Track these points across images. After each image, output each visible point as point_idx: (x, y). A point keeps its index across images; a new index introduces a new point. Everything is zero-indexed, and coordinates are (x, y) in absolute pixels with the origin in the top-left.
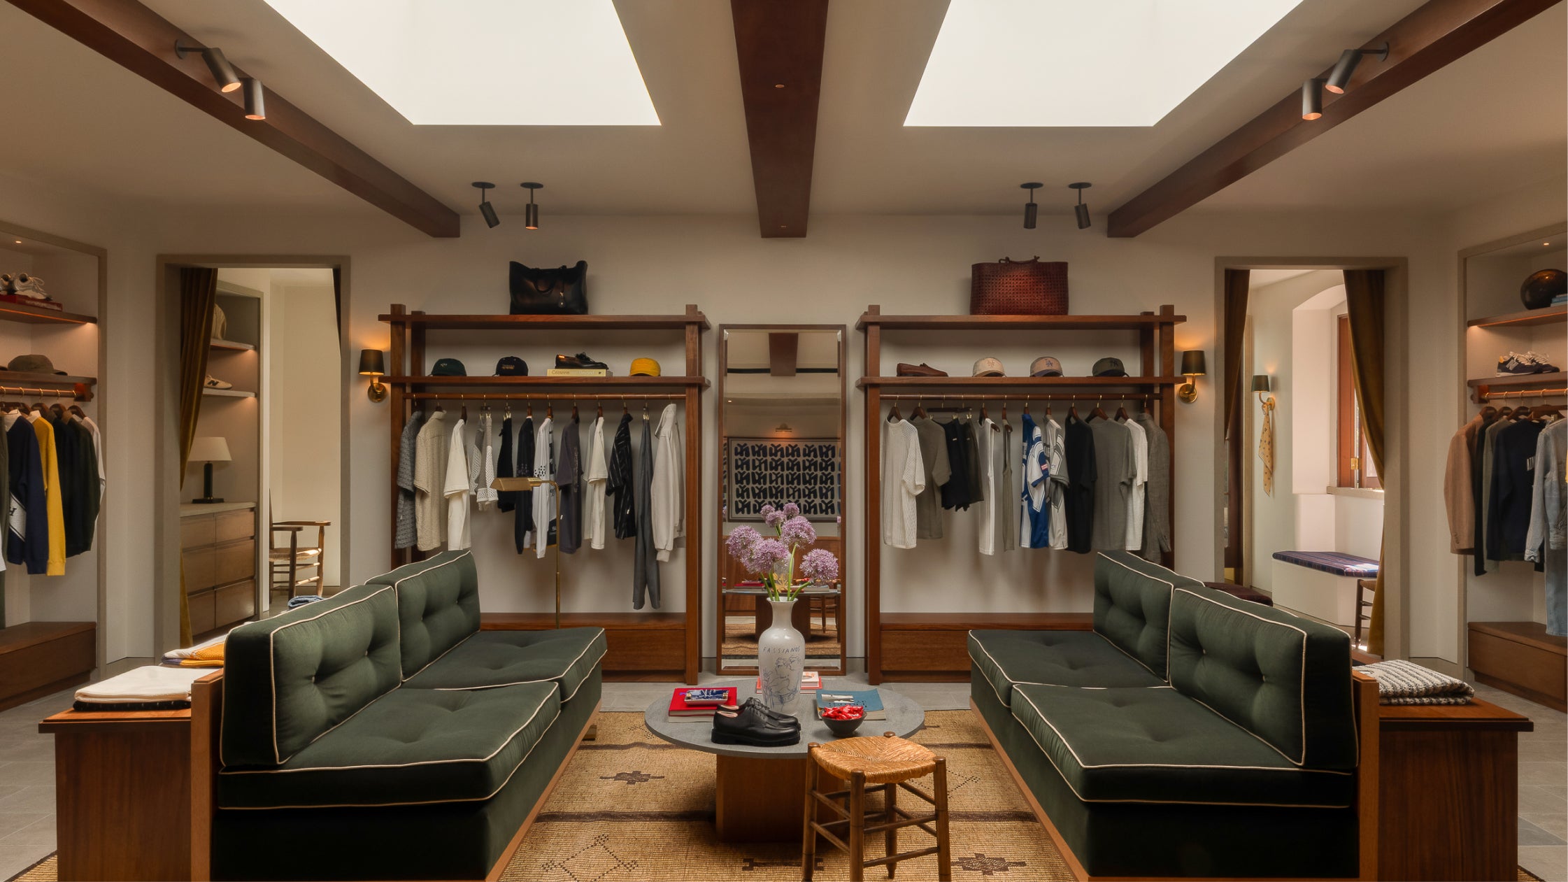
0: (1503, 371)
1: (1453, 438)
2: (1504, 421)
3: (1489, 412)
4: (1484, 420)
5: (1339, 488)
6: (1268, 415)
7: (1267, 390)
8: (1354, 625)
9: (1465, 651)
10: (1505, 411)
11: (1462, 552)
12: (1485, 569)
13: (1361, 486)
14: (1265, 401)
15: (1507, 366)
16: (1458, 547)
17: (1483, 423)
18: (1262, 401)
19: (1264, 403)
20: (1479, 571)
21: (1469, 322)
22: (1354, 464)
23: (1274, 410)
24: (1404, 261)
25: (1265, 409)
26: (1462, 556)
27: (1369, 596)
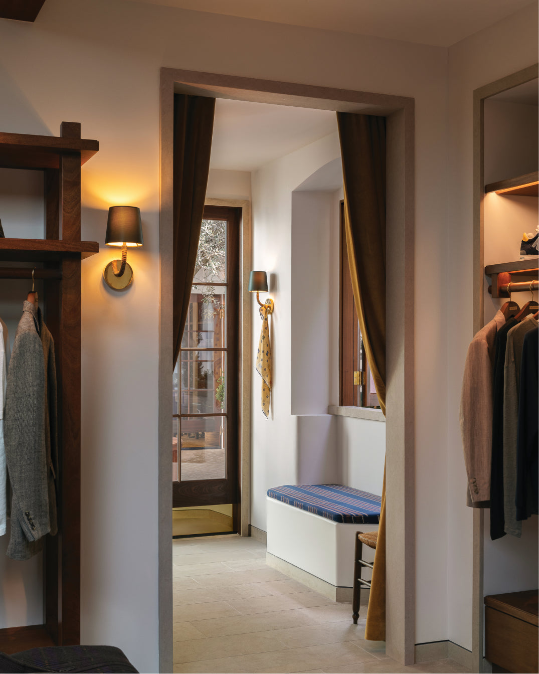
0: (527, 253)
1: (471, 344)
2: (530, 320)
3: (511, 309)
4: (507, 320)
5: (341, 407)
6: (266, 319)
7: (266, 289)
8: (352, 586)
9: (481, 636)
10: (531, 308)
11: (480, 505)
12: (505, 531)
13: (364, 404)
14: (263, 302)
15: (533, 246)
16: (475, 498)
17: (504, 322)
18: (260, 303)
19: (262, 305)
20: (497, 531)
21: (486, 187)
22: (356, 379)
23: (273, 315)
24: (409, 103)
25: (264, 312)
26: (478, 510)
27: (370, 555)
